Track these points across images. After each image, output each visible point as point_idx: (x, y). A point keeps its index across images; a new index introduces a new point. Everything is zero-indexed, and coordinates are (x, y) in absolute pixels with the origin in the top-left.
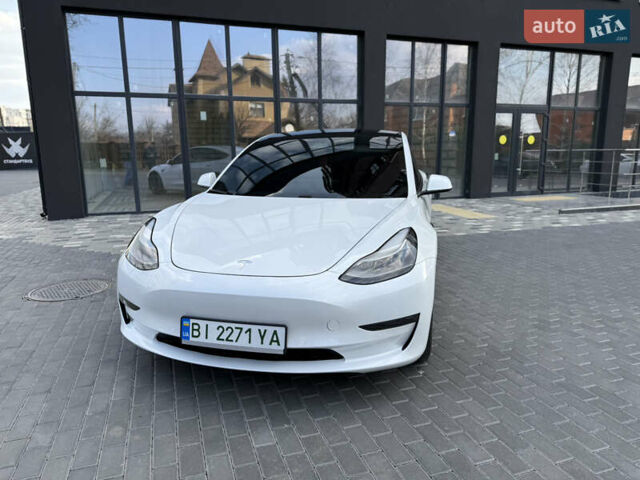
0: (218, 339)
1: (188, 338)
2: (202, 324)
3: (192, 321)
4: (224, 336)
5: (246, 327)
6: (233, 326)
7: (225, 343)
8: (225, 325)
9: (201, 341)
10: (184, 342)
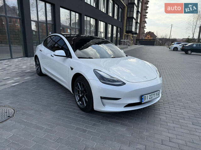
0: (150, 99)
1: (143, 101)
2: (146, 96)
3: (144, 96)
4: (151, 98)
5: (154, 93)
6: (152, 94)
7: (151, 99)
8: (151, 94)
9: (146, 100)
10: (143, 103)
